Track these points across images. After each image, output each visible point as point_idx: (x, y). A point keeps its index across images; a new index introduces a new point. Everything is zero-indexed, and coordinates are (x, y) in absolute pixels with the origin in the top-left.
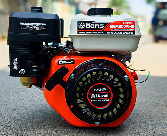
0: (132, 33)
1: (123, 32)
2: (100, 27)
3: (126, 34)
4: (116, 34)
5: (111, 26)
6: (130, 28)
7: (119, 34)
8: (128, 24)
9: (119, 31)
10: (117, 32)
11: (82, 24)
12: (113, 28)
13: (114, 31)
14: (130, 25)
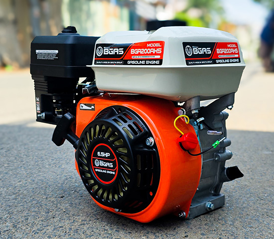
0: (158, 62)
1: (146, 60)
2: (119, 52)
3: (150, 64)
4: (137, 64)
5: (133, 51)
6: (156, 54)
7: (141, 64)
8: (153, 48)
9: (142, 60)
10: (139, 60)
11: (100, 49)
12: (135, 55)
13: (135, 60)
14: (156, 48)
